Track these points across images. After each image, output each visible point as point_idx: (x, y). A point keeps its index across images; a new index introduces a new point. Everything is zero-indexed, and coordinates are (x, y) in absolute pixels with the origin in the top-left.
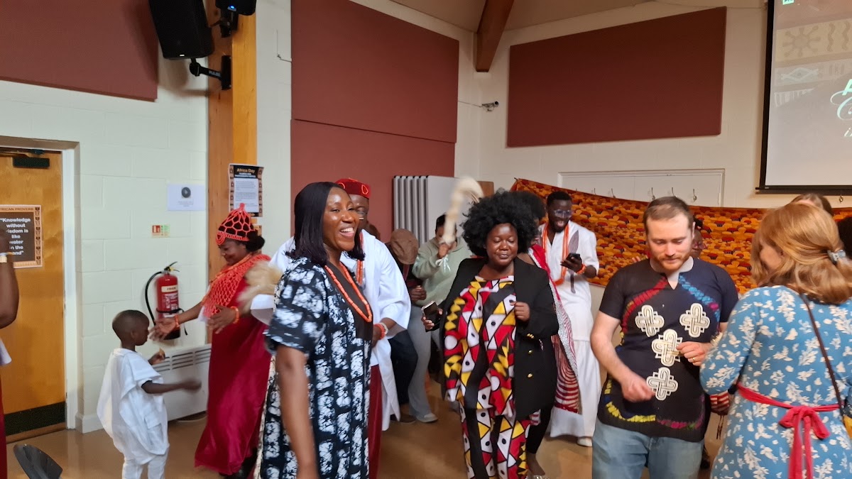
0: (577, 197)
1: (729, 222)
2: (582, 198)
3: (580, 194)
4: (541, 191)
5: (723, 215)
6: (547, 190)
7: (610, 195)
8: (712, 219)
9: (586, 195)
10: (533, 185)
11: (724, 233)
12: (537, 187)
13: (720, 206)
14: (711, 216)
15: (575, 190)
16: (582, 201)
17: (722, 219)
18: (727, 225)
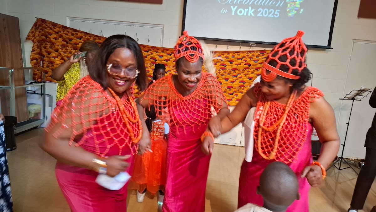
0: (79, 35)
1: (165, 56)
2: (83, 35)
3: (81, 32)
4: (55, 28)
5: (163, 52)
6: (59, 28)
7: (101, 35)
8: (157, 54)
9: (86, 33)
10: (49, 24)
11: (163, 62)
12: (52, 26)
13: (161, 46)
14: (157, 52)
15: (78, 29)
16: (83, 38)
17: (162, 54)
18: (165, 58)
